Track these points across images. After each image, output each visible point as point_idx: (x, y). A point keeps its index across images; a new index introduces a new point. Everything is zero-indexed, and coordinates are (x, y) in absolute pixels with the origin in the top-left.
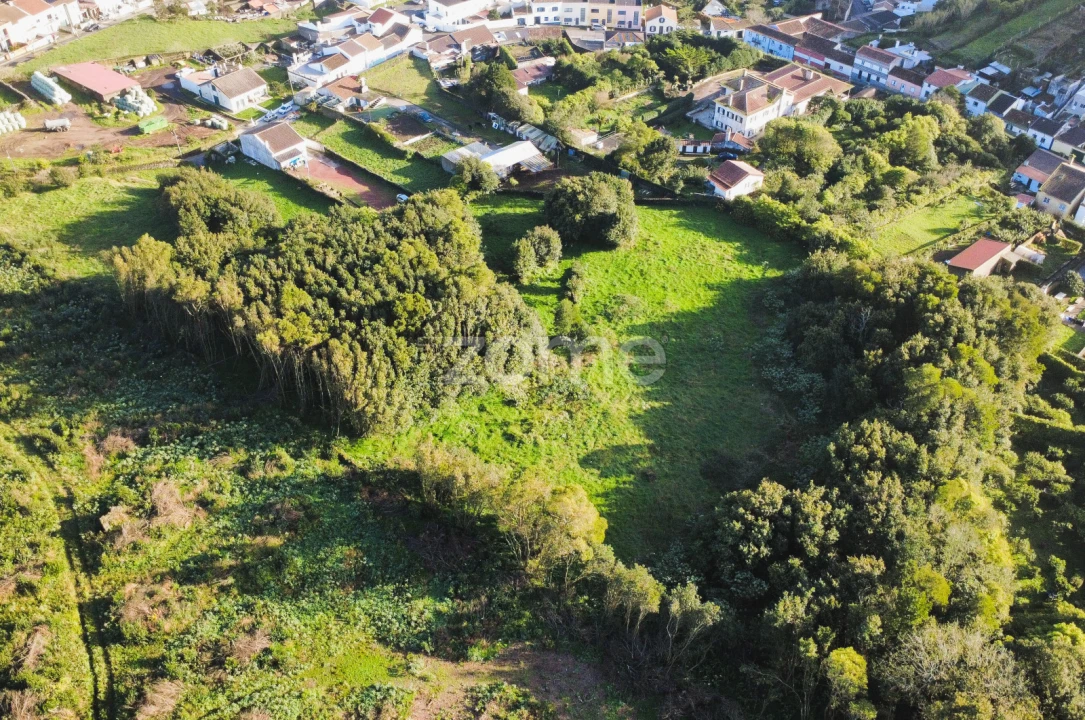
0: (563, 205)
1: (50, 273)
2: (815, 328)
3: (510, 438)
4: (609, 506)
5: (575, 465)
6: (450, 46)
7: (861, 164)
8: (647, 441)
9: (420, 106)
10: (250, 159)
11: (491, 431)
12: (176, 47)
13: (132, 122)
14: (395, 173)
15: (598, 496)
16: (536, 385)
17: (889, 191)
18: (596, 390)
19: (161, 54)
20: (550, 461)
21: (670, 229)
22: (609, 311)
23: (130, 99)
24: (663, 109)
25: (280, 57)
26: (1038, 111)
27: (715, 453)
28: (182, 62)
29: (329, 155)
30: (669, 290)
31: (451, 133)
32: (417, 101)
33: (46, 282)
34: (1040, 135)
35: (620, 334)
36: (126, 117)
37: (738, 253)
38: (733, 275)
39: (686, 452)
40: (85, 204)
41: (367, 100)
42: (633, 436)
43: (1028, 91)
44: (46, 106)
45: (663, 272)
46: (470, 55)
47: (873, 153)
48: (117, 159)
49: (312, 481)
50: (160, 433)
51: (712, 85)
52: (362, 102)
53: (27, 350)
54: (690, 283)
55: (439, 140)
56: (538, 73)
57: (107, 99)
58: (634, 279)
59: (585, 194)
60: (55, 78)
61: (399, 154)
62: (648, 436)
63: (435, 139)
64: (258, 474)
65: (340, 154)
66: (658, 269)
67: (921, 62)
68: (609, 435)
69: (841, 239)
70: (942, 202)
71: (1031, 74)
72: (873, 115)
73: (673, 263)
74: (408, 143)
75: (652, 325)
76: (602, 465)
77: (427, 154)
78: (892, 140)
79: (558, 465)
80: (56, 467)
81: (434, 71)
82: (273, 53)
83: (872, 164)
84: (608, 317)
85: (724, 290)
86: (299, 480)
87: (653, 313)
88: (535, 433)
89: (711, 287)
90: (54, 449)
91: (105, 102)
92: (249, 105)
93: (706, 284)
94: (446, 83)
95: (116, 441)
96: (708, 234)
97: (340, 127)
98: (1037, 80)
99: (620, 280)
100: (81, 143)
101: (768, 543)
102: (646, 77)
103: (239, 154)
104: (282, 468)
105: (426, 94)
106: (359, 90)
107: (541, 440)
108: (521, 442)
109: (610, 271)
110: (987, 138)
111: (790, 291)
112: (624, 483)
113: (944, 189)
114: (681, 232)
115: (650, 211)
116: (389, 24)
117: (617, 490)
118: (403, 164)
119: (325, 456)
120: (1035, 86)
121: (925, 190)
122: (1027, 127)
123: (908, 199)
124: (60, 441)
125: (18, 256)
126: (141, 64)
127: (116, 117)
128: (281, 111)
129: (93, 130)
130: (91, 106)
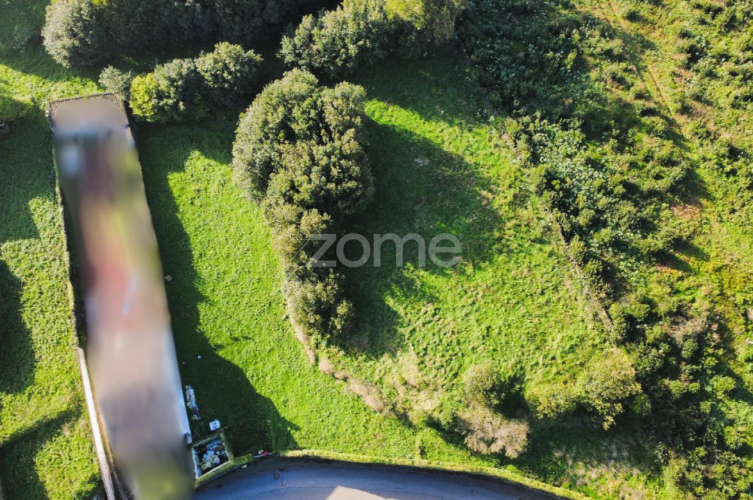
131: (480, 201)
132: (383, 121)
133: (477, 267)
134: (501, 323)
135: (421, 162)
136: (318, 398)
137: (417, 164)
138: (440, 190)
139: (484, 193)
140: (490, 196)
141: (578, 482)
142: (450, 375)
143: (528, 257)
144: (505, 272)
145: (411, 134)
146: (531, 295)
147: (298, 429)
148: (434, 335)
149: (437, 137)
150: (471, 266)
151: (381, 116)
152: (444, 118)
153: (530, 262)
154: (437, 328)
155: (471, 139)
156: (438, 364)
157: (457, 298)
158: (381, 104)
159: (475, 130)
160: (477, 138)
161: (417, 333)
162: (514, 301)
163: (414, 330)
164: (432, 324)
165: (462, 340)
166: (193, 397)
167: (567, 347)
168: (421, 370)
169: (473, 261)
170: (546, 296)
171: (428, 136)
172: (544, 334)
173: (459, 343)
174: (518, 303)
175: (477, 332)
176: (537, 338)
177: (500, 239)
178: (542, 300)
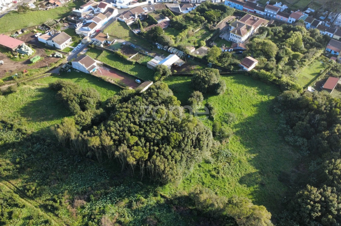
0: (200, 82)
1: (24, 131)
2: (300, 122)
3: (213, 176)
4: (255, 198)
5: (238, 184)
6: (131, 16)
7: (285, 52)
8: (257, 170)
9: (129, 41)
10: (76, 70)
11: (206, 175)
12: (31, 24)
13: (26, 58)
14: (131, 70)
15: (250, 195)
16: (213, 153)
17: (296, 62)
18: (233, 152)
19: (26, 27)
20: (229, 184)
21: (233, 84)
22: (226, 120)
23: (23, 49)
24: (212, 35)
25: (69, 24)
26: (326, 25)
27: (280, 172)
28: (35, 30)
29: (105, 66)
30: (242, 109)
31: (145, 52)
32: (127, 40)
33: (25, 136)
34: (329, 33)
35: (232, 128)
36: (23, 56)
37: (258, 91)
38: (260, 100)
39: (271, 173)
40: (25, 99)
41: (110, 41)
42: (252, 169)
43: (321, 18)
45: (238, 102)
46: (138, 18)
47: (287, 48)
48: (27, 75)
49: (154, 206)
50: (94, 196)
51: (223, 23)
52: (109, 42)
53: (29, 167)
54: (247, 105)
55: (141, 55)
56: (165, 24)
57: (14, 50)
58: (229, 106)
59: (207, 78)
61: (130, 63)
62: (257, 168)
63: (140, 55)
64: (135, 207)
65: (109, 65)
66: (236, 101)
67: (285, 9)
68: (244, 170)
69: (292, 84)
70: (312, 63)
71: (321, 12)
72: (280, 32)
73: (239, 98)
74: (131, 58)
75: (241, 123)
76: (246, 182)
77: (140, 61)
78: (290, 42)
79: (233, 185)
80: (59, 216)
81: (129, 26)
82: (66, 22)
83: (288, 52)
84: (226, 122)
85: (259, 106)
86: (150, 207)
87: (240, 119)
88: (221, 173)
89: (254, 106)
90: (57, 209)
92: (66, 46)
93: (252, 105)
94: (136, 32)
95: (79, 202)
96: (247, 85)
97: (104, 54)
98: (324, 14)
99: (225, 107)
100: (10, 69)
101: (320, 211)
102: (201, 23)
103: (72, 68)
104: (143, 203)
105: (130, 36)
106: (106, 37)
107: (223, 175)
108: (217, 178)
109: (220, 103)
110: (316, 37)
111: (280, 105)
112: (256, 188)
113: (312, 59)
114: (237, 85)
115: (224, 77)
116: (106, 8)
117: (255, 192)
118: (133, 66)
119: (155, 195)
120: (324, 16)
121: (307, 60)
122: (325, 31)
123: (302, 64)
124: (57, 205)
125: (10, 126)
126: (20, 33)
127: (20, 57)
128: (79, 47)
129: (13, 63)
130: (8, 53)
131: (31, 117)
134: (14, 101)
137: (52, 115)
138: (43, 114)
139: (31, 119)
140: (28, 119)
142: (22, 90)
144: (17, 109)
146: (9, 109)
153: (11, 113)
155: (40, 127)
156: (26, 90)
159: (39, 129)
165: (22, 95)
174: (12, 106)
175: (19, 97)
178: (6, 109)
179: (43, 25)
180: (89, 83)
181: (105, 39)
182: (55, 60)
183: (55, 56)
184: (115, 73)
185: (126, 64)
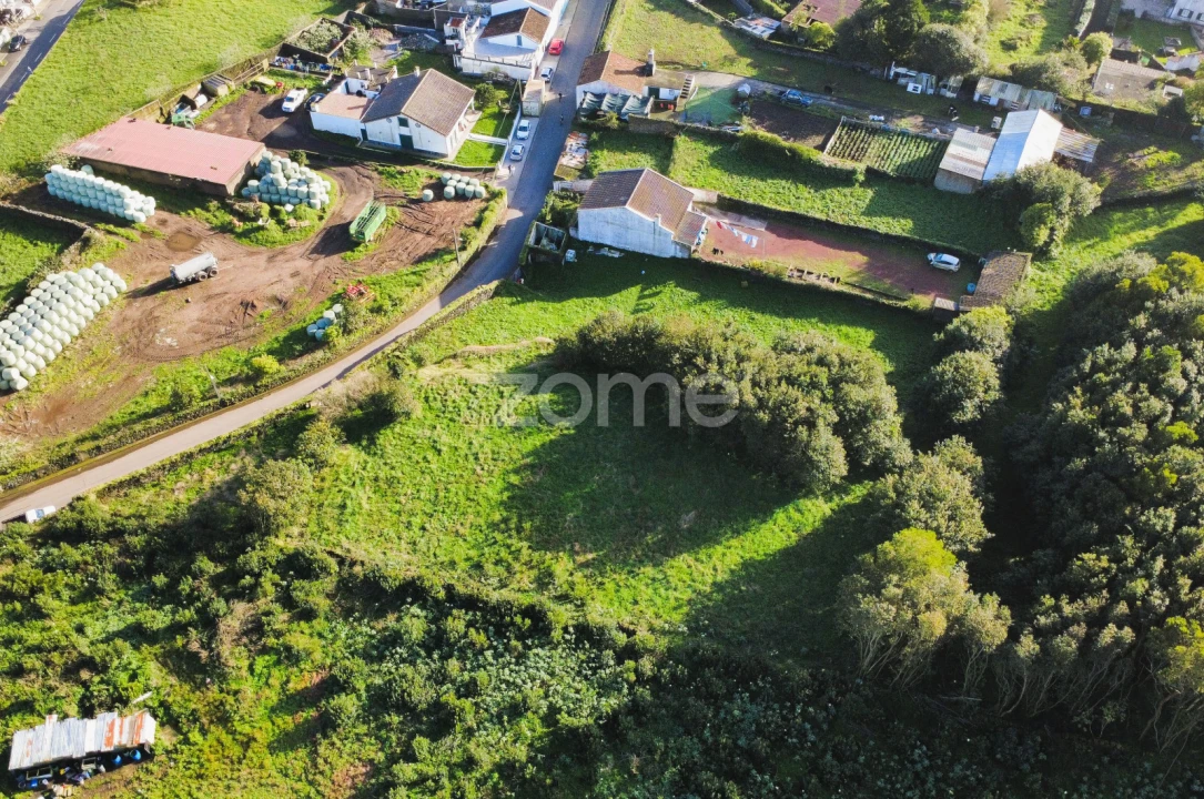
9: (758, 78)
10: (598, 246)
13: (311, 223)
14: (868, 212)
23: (280, 180)
25: (397, 31)
28: (266, 80)
32: (744, 70)
36: (295, 216)
44: (121, 231)
57: (230, 188)
60: (89, 168)
61: (844, 179)
63: (857, 135)
91: (230, 197)
92: (460, 138)
94: (758, 28)
100: (269, 292)
103: (573, 243)
105: (741, 53)
106: (644, 71)
126: (201, 100)
127: (280, 222)
128: (521, 134)
129: (262, 260)
130: (208, 210)
131: (583, 545)
132: (780, 515)
133: (510, 487)
134: (433, 466)
135: (687, 520)
136: (524, 328)
137: (687, 513)
138: (634, 514)
139: (590, 556)
140: (581, 559)
141: (244, 452)
142: (431, 395)
143: (473, 542)
144: (479, 508)
145: (737, 533)
146: (432, 516)
147: (512, 304)
148: (481, 407)
149: (710, 557)
150: (517, 483)
151: (790, 518)
152: (733, 583)
153: (465, 540)
154: (484, 413)
155: (677, 594)
156: (451, 392)
157: (496, 449)
158: (809, 529)
159: (685, 609)
160: (673, 603)
161: (496, 397)
162: (442, 494)
163: (502, 397)
164: (493, 412)
165: (451, 424)
166: (610, 255)
167: (348, 502)
168: (461, 379)
169: (519, 488)
170: (416, 530)
171: (720, 549)
172: (384, 495)
173: (452, 420)
174: (436, 496)
175: (445, 439)
176: (386, 486)
177: (519, 530)
178: (416, 521)
179: (287, 51)
180: (704, 306)
181: (644, 80)
182: (457, 212)
183: (450, 190)
184: (801, 237)
185: (824, 186)
